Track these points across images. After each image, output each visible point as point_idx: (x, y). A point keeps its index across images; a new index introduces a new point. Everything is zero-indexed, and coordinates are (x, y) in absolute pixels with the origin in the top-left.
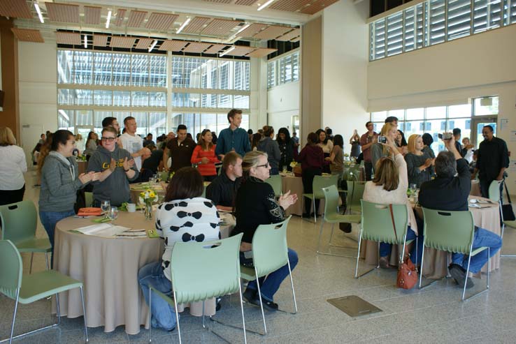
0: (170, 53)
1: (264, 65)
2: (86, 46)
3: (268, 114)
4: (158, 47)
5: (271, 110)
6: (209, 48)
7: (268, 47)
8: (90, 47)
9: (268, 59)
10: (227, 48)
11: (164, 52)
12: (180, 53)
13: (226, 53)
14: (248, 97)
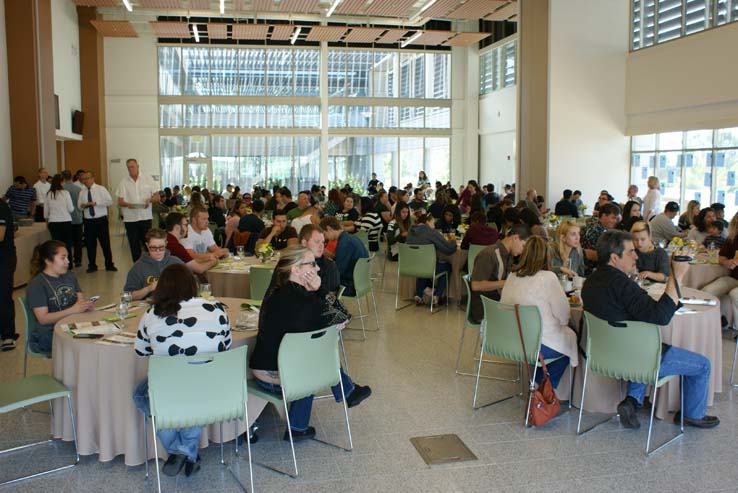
0: (324, 44)
1: (474, 59)
2: (198, 40)
3: (479, 136)
4: (305, 37)
5: (485, 130)
6: (382, 35)
7: (481, 31)
8: (204, 41)
9: (481, 48)
10: (410, 34)
11: (317, 44)
12: (340, 44)
13: (410, 41)
14: (448, 109)
